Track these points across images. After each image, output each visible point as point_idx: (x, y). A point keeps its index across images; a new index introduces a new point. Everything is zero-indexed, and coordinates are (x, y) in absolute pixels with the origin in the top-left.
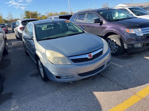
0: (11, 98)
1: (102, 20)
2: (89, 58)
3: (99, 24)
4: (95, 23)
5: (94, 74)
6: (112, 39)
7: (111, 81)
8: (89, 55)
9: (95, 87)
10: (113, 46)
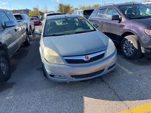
0: (12, 88)
1: (121, 17)
2: (85, 60)
3: (118, 21)
4: (112, 20)
5: (89, 78)
6: (129, 40)
7: (110, 88)
8: (85, 57)
9: (88, 92)
10: (129, 48)
